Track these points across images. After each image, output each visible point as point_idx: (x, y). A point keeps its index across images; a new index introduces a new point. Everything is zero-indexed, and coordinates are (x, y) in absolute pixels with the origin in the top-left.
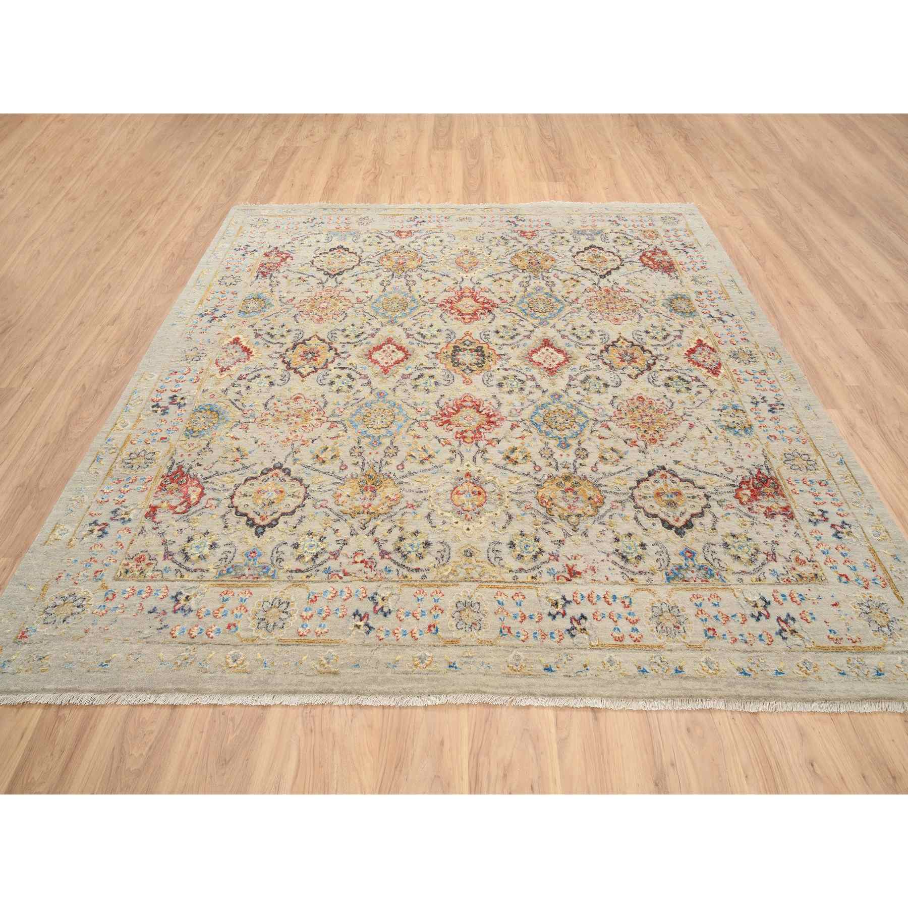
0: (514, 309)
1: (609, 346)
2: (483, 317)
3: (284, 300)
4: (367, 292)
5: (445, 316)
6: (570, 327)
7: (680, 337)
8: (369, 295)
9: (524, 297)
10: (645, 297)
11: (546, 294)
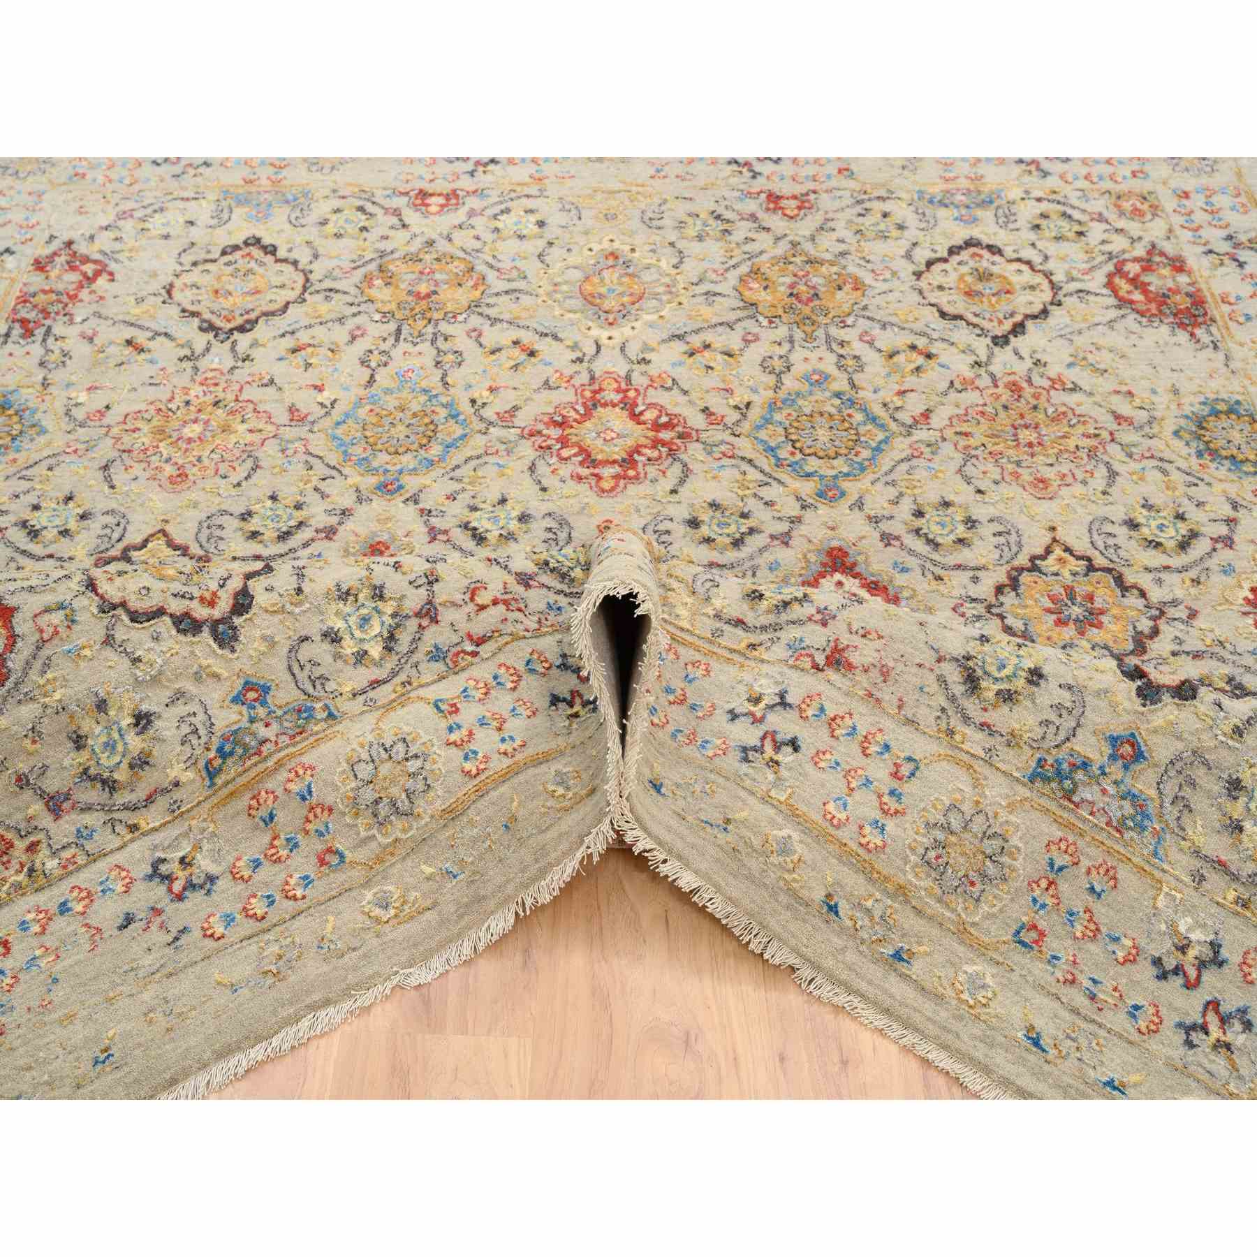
0: (745, 447)
1: (1021, 570)
2: (652, 471)
3: (79, 414)
4: (319, 389)
5: (542, 468)
6: (906, 506)
7: (1228, 542)
8: (325, 397)
9: (773, 406)
10: (1125, 409)
11: (838, 395)
